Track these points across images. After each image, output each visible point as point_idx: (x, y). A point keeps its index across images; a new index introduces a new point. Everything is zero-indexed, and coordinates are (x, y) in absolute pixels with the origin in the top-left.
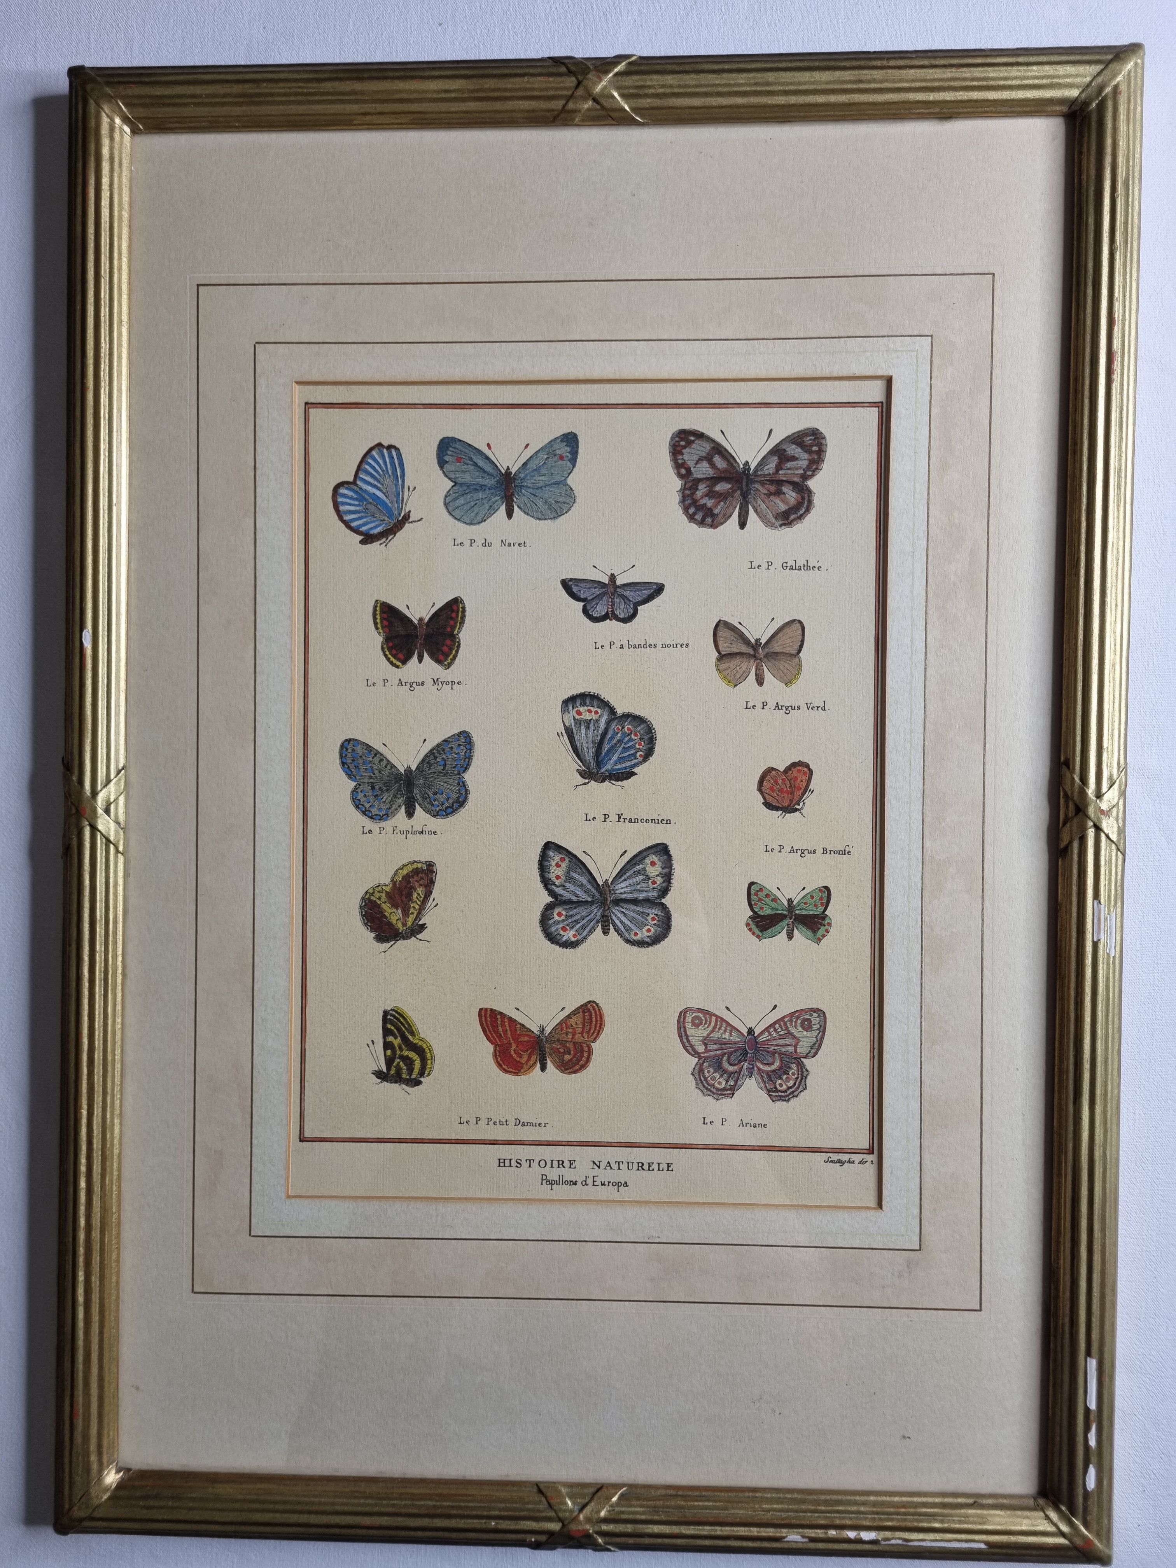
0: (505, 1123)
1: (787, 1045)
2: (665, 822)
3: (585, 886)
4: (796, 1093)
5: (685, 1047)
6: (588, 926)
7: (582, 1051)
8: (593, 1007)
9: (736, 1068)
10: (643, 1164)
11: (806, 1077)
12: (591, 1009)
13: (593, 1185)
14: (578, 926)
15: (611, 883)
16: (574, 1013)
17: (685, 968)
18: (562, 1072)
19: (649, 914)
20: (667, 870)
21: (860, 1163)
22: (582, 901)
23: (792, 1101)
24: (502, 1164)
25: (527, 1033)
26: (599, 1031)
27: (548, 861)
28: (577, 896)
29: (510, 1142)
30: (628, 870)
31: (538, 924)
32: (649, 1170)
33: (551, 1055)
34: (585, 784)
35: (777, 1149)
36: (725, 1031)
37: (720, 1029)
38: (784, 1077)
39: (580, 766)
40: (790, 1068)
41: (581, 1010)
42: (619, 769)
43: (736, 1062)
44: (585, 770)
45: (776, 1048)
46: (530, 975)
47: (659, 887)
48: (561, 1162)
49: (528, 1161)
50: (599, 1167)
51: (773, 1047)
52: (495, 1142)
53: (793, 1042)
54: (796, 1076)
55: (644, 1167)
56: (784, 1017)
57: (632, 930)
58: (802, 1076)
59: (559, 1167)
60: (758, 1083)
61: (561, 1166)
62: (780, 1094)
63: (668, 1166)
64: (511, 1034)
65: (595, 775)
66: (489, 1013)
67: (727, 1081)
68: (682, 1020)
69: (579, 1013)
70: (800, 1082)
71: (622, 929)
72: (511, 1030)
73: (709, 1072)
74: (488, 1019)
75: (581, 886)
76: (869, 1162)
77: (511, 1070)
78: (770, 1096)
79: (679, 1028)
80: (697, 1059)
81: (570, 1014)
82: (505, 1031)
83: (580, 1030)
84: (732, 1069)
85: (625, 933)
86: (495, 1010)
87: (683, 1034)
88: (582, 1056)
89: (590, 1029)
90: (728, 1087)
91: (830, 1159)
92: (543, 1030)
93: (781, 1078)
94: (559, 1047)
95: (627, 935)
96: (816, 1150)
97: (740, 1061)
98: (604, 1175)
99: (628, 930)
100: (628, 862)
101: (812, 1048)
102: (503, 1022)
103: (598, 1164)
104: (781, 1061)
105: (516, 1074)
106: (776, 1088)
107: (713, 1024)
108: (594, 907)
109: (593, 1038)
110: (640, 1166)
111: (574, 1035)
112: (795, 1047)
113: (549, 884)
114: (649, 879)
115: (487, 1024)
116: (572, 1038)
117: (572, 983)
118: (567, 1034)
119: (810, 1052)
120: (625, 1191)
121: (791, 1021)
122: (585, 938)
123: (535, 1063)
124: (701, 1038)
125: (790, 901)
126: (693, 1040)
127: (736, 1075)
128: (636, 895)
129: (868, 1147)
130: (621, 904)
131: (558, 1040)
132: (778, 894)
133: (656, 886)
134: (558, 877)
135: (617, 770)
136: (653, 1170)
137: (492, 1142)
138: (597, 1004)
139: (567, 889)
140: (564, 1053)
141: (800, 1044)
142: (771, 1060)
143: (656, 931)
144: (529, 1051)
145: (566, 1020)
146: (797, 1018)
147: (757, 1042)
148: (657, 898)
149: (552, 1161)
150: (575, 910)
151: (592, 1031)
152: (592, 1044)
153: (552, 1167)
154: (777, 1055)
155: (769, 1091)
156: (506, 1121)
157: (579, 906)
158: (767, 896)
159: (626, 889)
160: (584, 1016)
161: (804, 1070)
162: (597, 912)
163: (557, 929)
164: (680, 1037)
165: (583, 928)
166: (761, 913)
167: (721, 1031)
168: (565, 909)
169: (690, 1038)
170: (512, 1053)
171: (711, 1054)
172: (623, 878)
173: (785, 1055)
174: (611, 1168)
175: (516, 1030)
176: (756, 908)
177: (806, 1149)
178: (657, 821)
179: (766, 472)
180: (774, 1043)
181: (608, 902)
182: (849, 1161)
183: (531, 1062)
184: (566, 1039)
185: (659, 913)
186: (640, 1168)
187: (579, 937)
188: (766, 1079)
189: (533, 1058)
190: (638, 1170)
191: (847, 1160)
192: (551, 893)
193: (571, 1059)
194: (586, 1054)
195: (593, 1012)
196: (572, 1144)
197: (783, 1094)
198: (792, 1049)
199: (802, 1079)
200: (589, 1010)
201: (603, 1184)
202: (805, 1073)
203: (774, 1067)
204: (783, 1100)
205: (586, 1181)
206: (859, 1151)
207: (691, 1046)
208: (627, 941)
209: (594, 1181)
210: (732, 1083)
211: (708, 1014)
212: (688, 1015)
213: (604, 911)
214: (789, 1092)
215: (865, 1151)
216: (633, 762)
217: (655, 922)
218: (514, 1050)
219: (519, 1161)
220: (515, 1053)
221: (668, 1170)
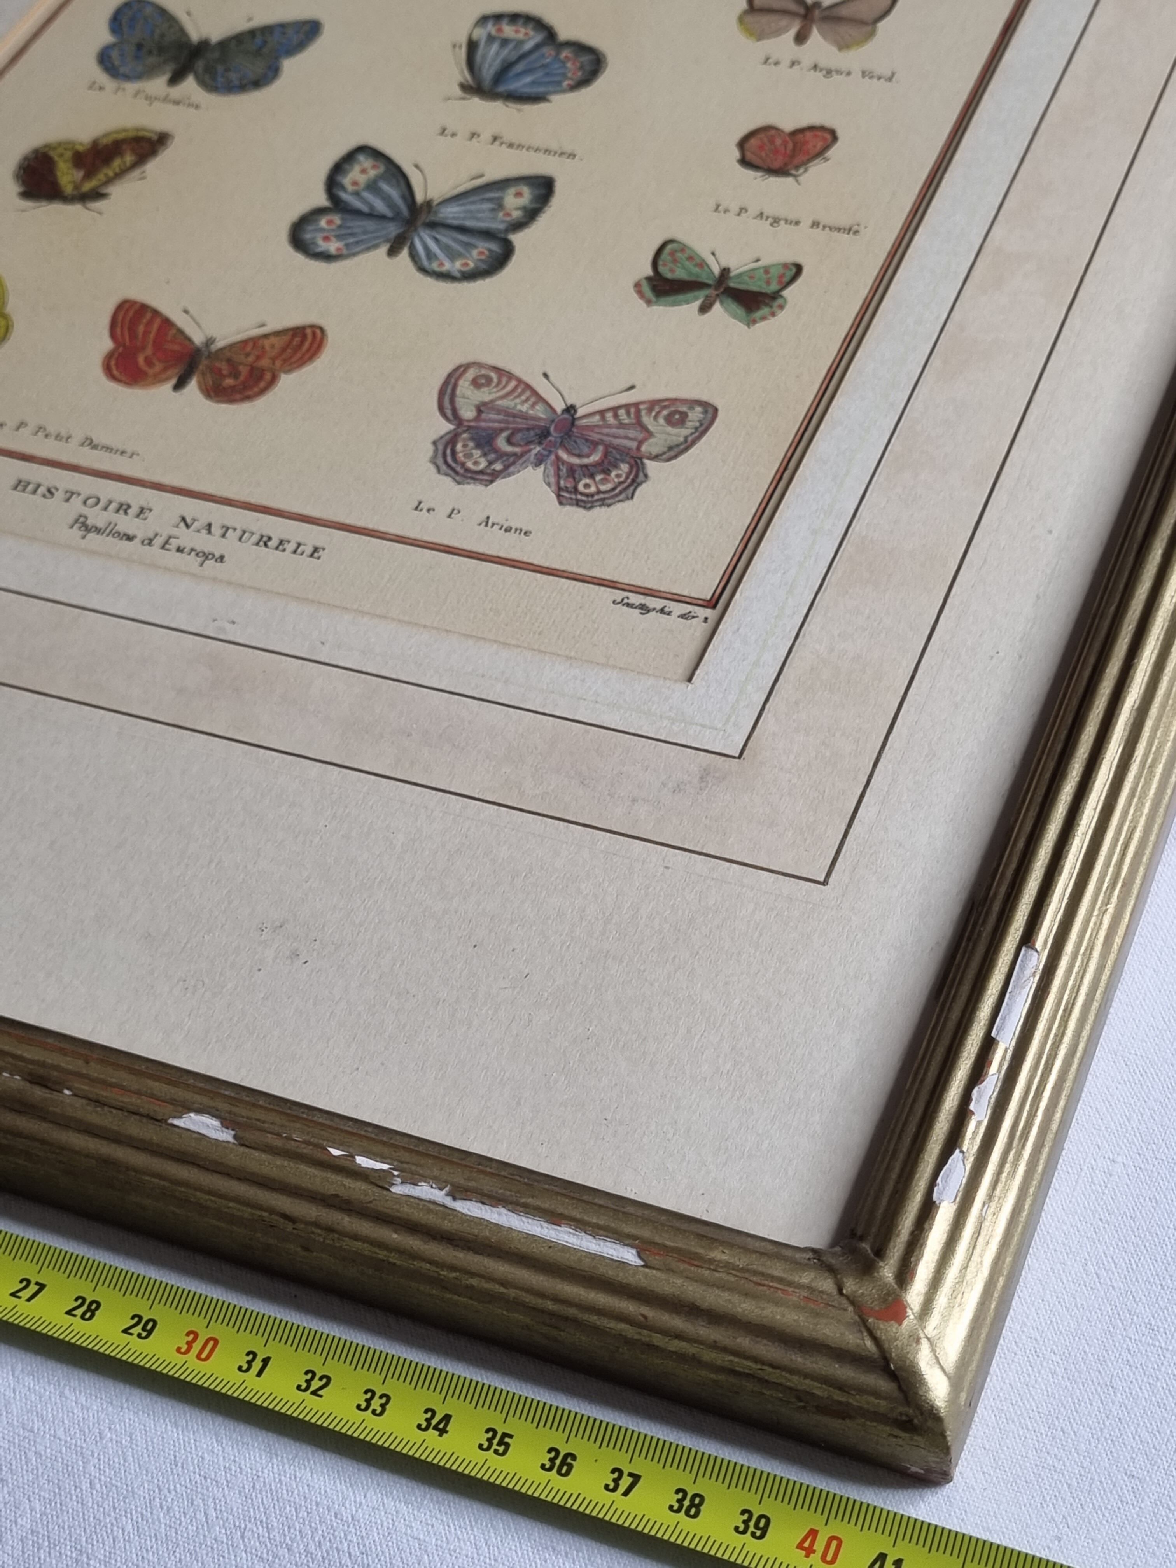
0: (63, 440)
1: (627, 437)
9: (517, 450)
10: (270, 540)
11: (639, 484)
13: (164, 548)
21: (683, 617)
23: (597, 510)
24: (20, 488)
29: (56, 464)
32: (276, 549)
35: (532, 567)
36: (527, 400)
38: (598, 478)
43: (522, 443)
45: (605, 438)
48: (125, 507)
49: (68, 494)
50: (188, 527)
52: (28, 458)
53: (640, 436)
54: (622, 479)
55: (269, 544)
58: (633, 481)
59: (117, 512)
60: (546, 475)
61: (121, 511)
62: (579, 497)
63: (315, 552)
67: (490, 463)
70: (625, 489)
73: (465, 446)
76: (701, 619)
78: (559, 496)
84: (509, 449)
87: (449, 391)
90: (489, 471)
91: (626, 601)
93: (592, 476)
97: (529, 443)
98: (191, 538)
101: (670, 448)
103: (190, 523)
104: (606, 454)
107: (509, 388)
110: (264, 541)
112: (640, 443)
121: (650, 410)
126: (460, 402)
129: (710, 599)
136: (283, 551)
137: (23, 456)
141: (652, 440)
142: (586, 450)
147: (573, 424)
149: (111, 501)
153: (105, 509)
154: (601, 448)
155: (560, 489)
156: (69, 436)
167: (518, 401)
171: (483, 424)
173: (614, 448)
174: (209, 534)
177: (588, 579)
180: (606, 431)
182: (662, 610)
186: (261, 544)
190: (257, 545)
191: (658, 608)
197: (584, 498)
198: (634, 445)
201: (181, 550)
203: (586, 461)
205: (151, 539)
206: (688, 600)
209: (165, 543)
210: (498, 466)
214: (596, 497)
215: (702, 603)
219: (53, 490)
221: (310, 557)
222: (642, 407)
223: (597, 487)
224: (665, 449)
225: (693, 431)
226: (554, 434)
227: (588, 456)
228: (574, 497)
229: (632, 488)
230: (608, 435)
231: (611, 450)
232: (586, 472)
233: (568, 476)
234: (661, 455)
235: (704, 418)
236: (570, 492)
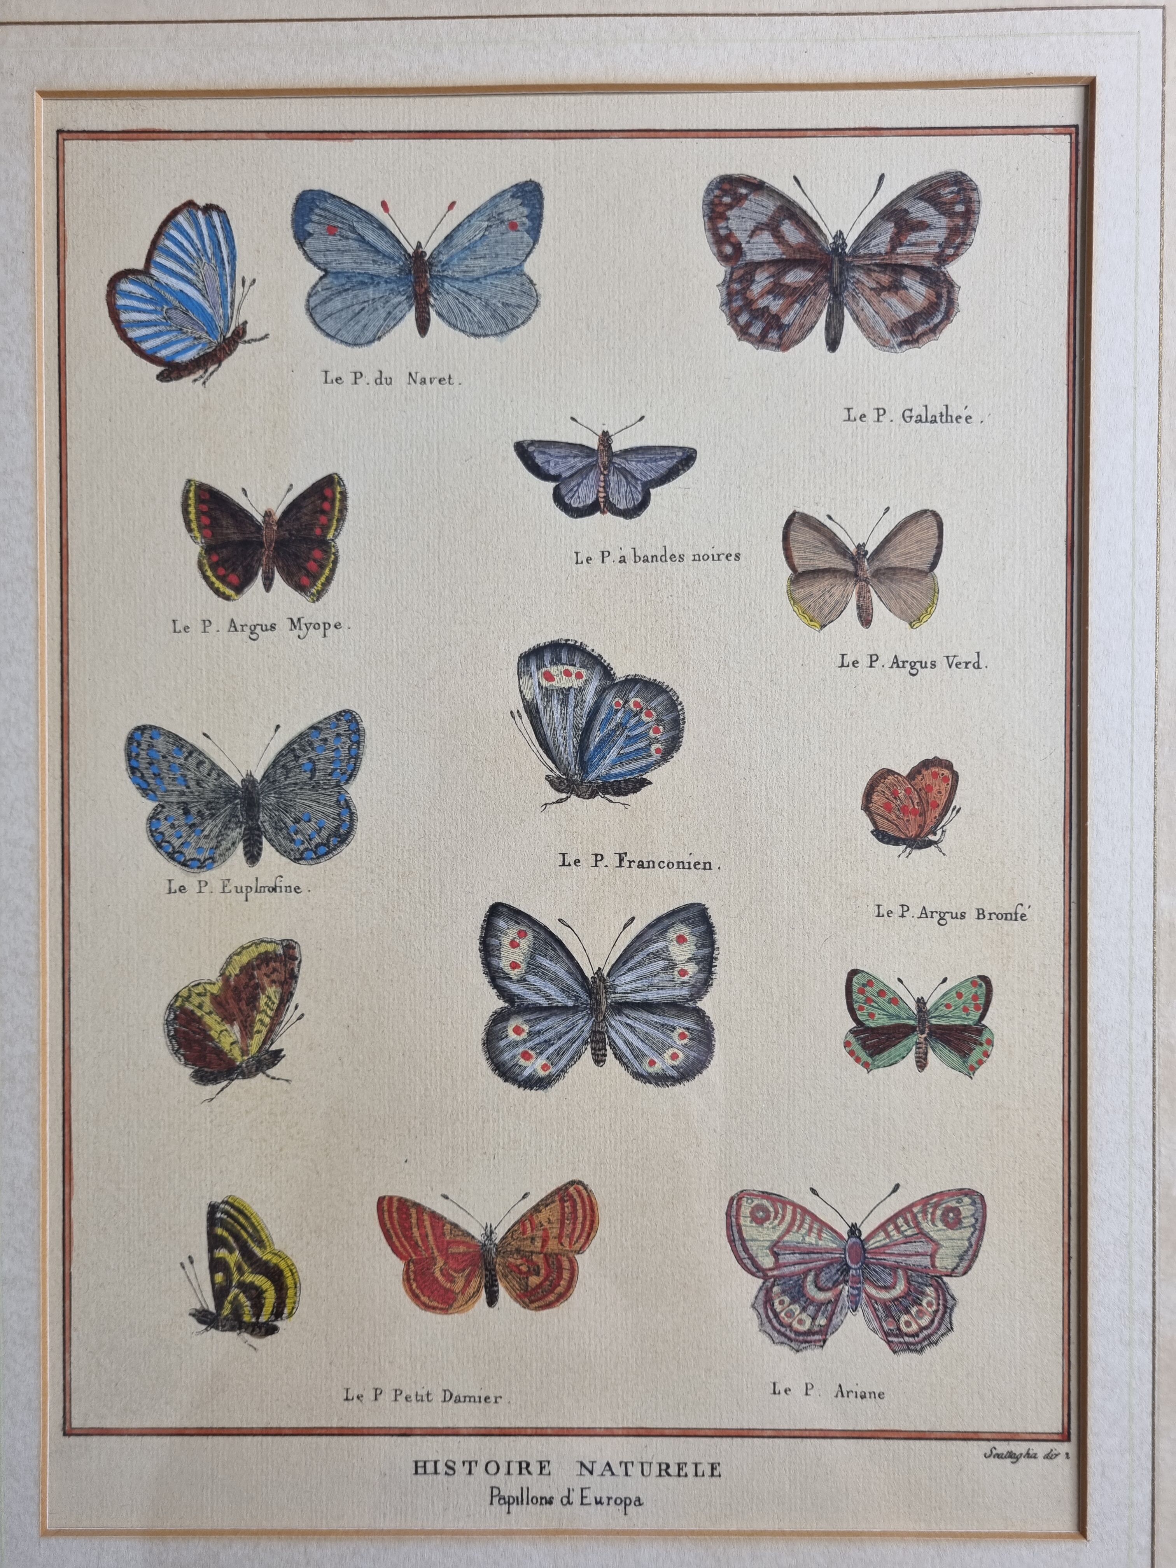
0: (425, 1398)
1: (918, 1254)
2: (702, 866)
3: (562, 980)
4: (934, 1338)
5: (740, 1260)
6: (567, 1050)
7: (560, 1268)
8: (579, 1192)
9: (829, 1295)
10: (668, 1466)
11: (952, 1310)
12: (576, 1196)
13: (582, 1504)
14: (551, 1050)
15: (608, 975)
16: (545, 1202)
17: (739, 1120)
18: (526, 1306)
19: (674, 1028)
20: (706, 951)
21: (1048, 1456)
22: (557, 1007)
23: (928, 1351)
24: (420, 1470)
25: (463, 1239)
26: (589, 1234)
27: (496, 937)
28: (548, 997)
29: (435, 1432)
30: (637, 951)
31: (480, 1047)
32: (679, 1475)
33: (505, 1276)
34: (560, 801)
35: (902, 1435)
38: (914, 1310)
39: (552, 770)
40: (923, 1293)
41: (557, 1198)
42: (621, 775)
43: (830, 1285)
44: (559, 778)
45: (899, 1259)
46: (468, 1137)
47: (692, 981)
48: (524, 1465)
49: (467, 1465)
50: (591, 1473)
51: (893, 1258)
52: (408, 1432)
53: (929, 1248)
54: (934, 1307)
55: (670, 1471)
56: (913, 1205)
57: (644, 1055)
58: (945, 1307)
59: (520, 1473)
60: (868, 1321)
61: (524, 1471)
62: (907, 1339)
63: (713, 1469)
64: (435, 1240)
65: (578, 786)
66: (395, 1204)
67: (814, 1319)
68: (734, 1213)
69: (553, 1202)
70: (942, 1319)
71: (628, 1053)
72: (434, 1235)
73: (782, 1302)
74: (395, 1215)
75: (554, 979)
76: (1063, 1455)
77: (435, 1304)
78: (889, 1343)
79: (729, 1226)
80: (761, 1281)
81: (538, 1205)
82: (424, 1237)
83: (555, 1232)
84: (821, 1296)
85: (633, 1061)
86: (406, 1200)
87: (737, 1236)
88: (560, 1277)
89: (574, 1230)
90: (816, 1329)
91: (994, 1452)
92: (491, 1232)
93: (908, 1312)
94: (519, 1262)
95: (636, 1064)
96: (970, 1436)
97: (836, 1283)
98: (601, 1486)
99: (639, 1055)
100: (638, 937)
101: (961, 1258)
102: (420, 1220)
103: (590, 1468)
104: (908, 1281)
105: (445, 1311)
106: (899, 1329)
107: (788, 1218)
108: (578, 1017)
109: (578, 1246)
110: (664, 1469)
111: (545, 1241)
112: (933, 1256)
113: (500, 977)
114: (674, 966)
115: (392, 1223)
116: (543, 1246)
117: (541, 1150)
118: (533, 1239)
119: (958, 1265)
120: (638, 1513)
121: (924, 1212)
122: (563, 1071)
123: (478, 1291)
124: (767, 1244)
125: (920, 1002)
126: (753, 1247)
127: (829, 1308)
128: (652, 996)
129: (1061, 1430)
130: (627, 1011)
131: (518, 1251)
132: (900, 991)
133: (686, 978)
134: (514, 965)
135: (616, 776)
136: (686, 1475)
137: (403, 1432)
138: (585, 1187)
139: (530, 987)
140: (528, 1273)
141: (941, 1251)
142: (889, 1280)
143: (687, 1057)
144: (467, 1271)
145: (532, 1215)
146: (936, 1206)
147: (865, 1250)
148: (688, 1000)
149: (509, 1463)
150: (545, 1023)
151: (577, 1234)
152: (577, 1257)
153: (509, 1473)
154: (900, 1272)
155: (887, 1334)
156: (428, 1394)
157: (551, 1015)
158: (881, 993)
159: (634, 985)
160: (563, 1208)
161: (949, 1297)
162: (583, 1025)
163: (514, 1057)
164: (732, 1241)
165: (560, 1053)
166: (871, 1024)
167: (803, 1231)
168: (526, 1021)
169: (749, 1244)
170: (438, 1274)
171: (786, 1271)
172: (629, 965)
174: (613, 1474)
175: (444, 1234)
176: (862, 1016)
177: (953, 1436)
178: (687, 866)
179: (874, 251)
180: (895, 1250)
181: (604, 1008)
182: (1028, 1454)
183: (471, 1291)
184: (532, 1248)
185: (691, 1026)
186: (663, 1473)
187: (552, 1070)
188: (881, 1313)
189: (474, 1284)
190: (660, 1475)
191: (1024, 1452)
192: (503, 993)
193: (541, 1284)
194: (566, 1275)
195: (578, 1200)
196: (544, 1432)
198: (926, 1261)
199: (945, 1312)
200: (571, 1197)
201: (599, 1502)
202: (950, 1302)
204: (912, 1351)
205: (568, 1498)
206: (1044, 1437)
207: (751, 1258)
208: (637, 1075)
209: (582, 1497)
210: (822, 1321)
211: (780, 1201)
212: (744, 1202)
213: (596, 1023)
214: (922, 1336)
215: (1056, 1437)
216: (643, 762)
217: (686, 1041)
218: (441, 1270)
219: (451, 1464)
220: (443, 1275)
221: (712, 1475)
222: (915, 1210)
223: (917, 1323)
224: (957, 1260)
225: (972, 1230)
226: (853, 1266)
227: (893, 1287)
228: (901, 1340)
229: (947, 1315)
230: (900, 1255)
231: (910, 1272)
232: (901, 1307)
233: (887, 1316)
234: (956, 1268)
235: (976, 1211)
236: (896, 1336)
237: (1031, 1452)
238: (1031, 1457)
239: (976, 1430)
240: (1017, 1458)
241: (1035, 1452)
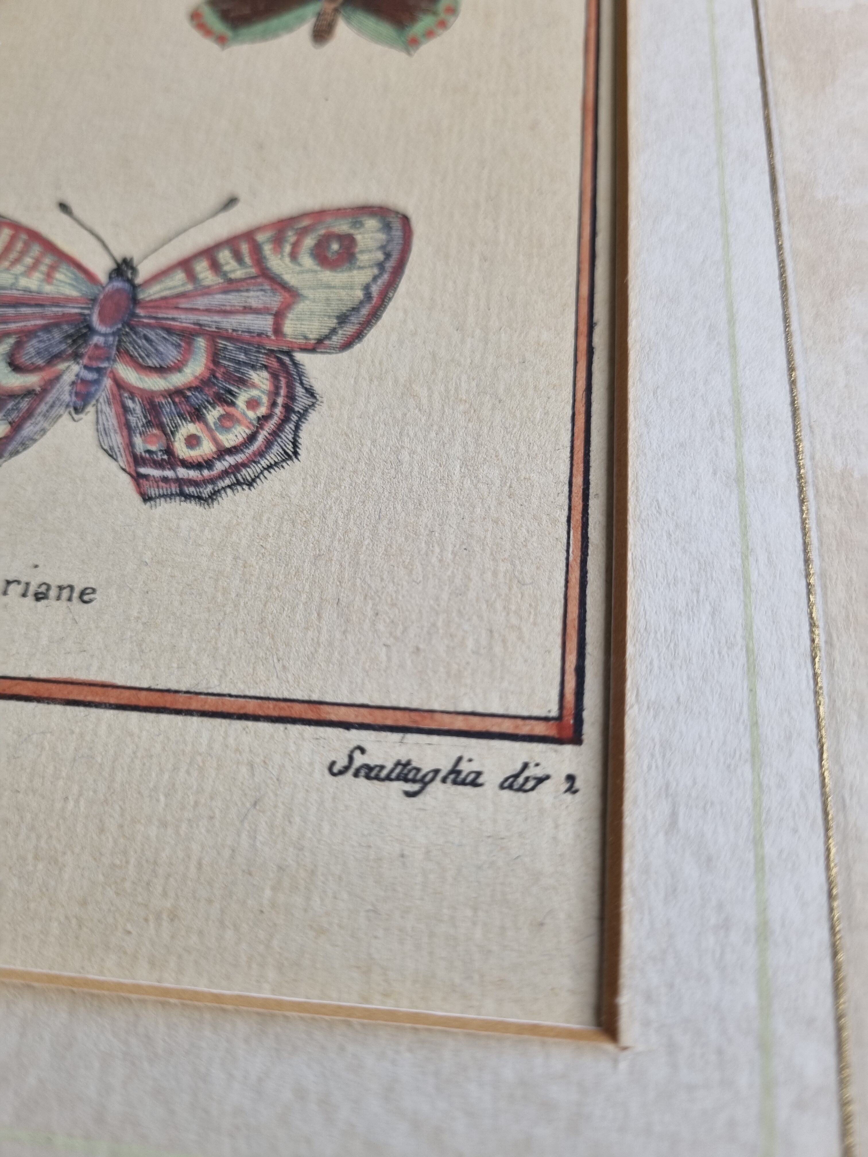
1: (248, 310)
4: (247, 473)
9: (32, 380)
11: (303, 415)
23: (228, 499)
36: (34, 267)
37: (17, 261)
38: (213, 415)
40: (243, 382)
43: (40, 362)
45: (204, 319)
51: (193, 317)
53: (275, 301)
54: (263, 410)
56: (260, 229)
58: (288, 409)
60: (102, 431)
62: (183, 472)
70: (276, 433)
76: (557, 783)
78: (138, 478)
91: (359, 760)
93: (197, 415)
96: (297, 711)
97: (54, 359)
101: (343, 319)
106: (169, 451)
112: (279, 316)
119: (334, 331)
121: (278, 241)
127: (24, 405)
129: (554, 712)
141: (300, 307)
142: (172, 355)
146: (304, 232)
147: (135, 301)
154: (201, 343)
155: (138, 460)
161: (300, 391)
167: (19, 269)
173: (229, 339)
177: (251, 707)
180: (201, 302)
182: (455, 771)
188: (137, 419)
191: (446, 766)
197: (193, 474)
198: (265, 323)
199: (286, 420)
202: (302, 400)
203: (177, 380)
204: (188, 497)
206: (507, 726)
214: (219, 466)
215: (540, 729)
222: (260, 237)
223: (215, 441)
224: (333, 323)
225: (376, 271)
226: (102, 329)
227: (178, 368)
228: (169, 473)
229: (289, 427)
230: (208, 311)
231: (222, 343)
232: (185, 408)
233: (149, 424)
234: (328, 337)
235: (389, 241)
236: (159, 465)
237: (465, 767)
238: (463, 783)
239: (315, 697)
240: (425, 783)
241: (475, 767)
